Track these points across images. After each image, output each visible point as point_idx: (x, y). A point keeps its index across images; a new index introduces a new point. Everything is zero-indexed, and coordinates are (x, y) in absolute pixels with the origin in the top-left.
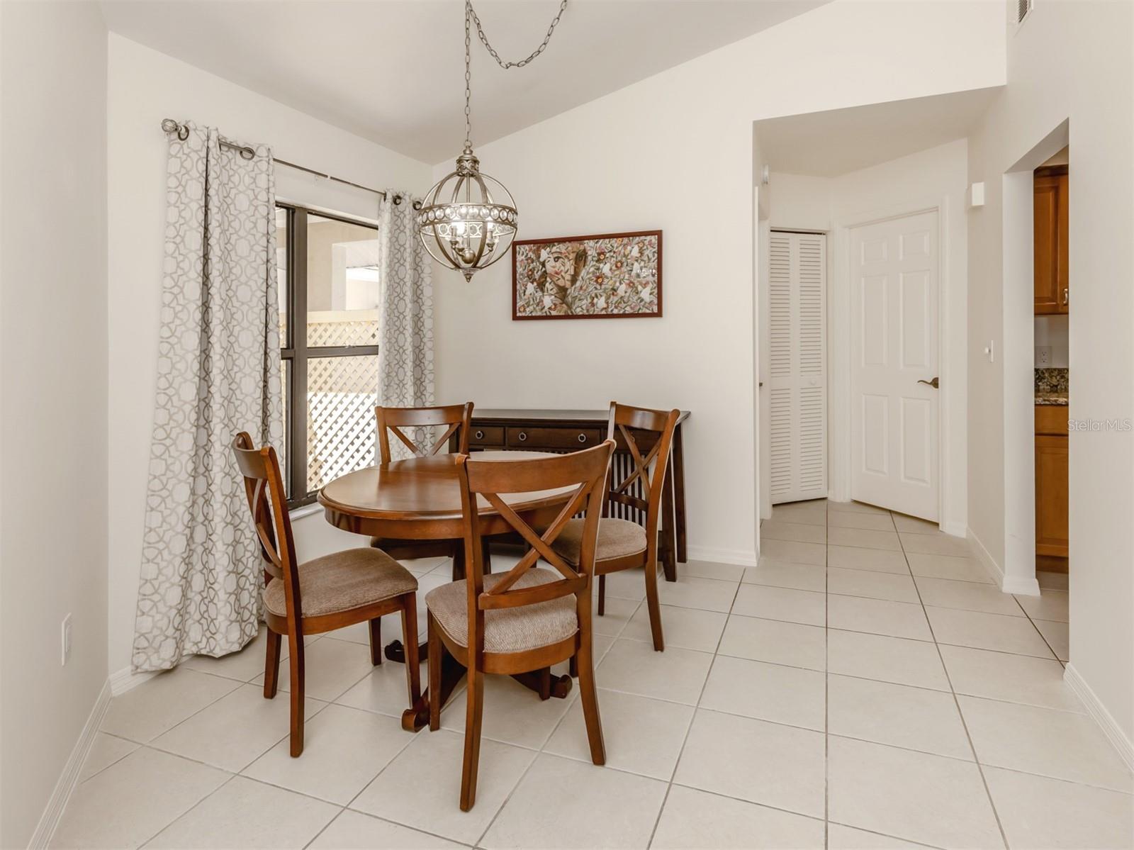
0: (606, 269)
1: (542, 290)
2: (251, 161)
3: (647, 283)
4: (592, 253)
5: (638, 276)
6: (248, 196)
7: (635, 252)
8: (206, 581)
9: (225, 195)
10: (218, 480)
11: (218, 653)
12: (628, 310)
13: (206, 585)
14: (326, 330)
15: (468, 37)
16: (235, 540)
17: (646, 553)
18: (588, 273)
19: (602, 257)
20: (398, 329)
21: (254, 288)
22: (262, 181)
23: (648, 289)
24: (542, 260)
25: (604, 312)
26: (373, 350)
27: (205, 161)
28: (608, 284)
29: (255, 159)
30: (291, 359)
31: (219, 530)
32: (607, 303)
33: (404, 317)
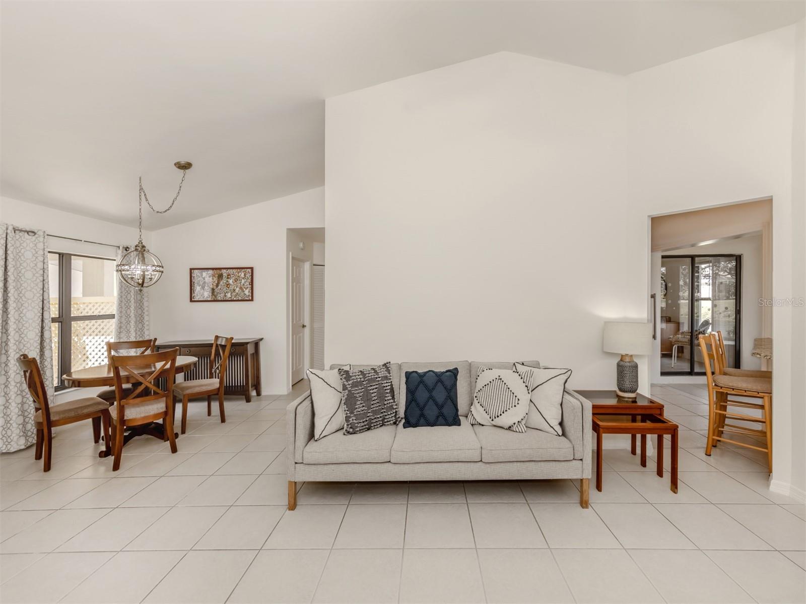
0: (231, 281)
1: (203, 289)
2: (33, 237)
3: (247, 288)
4: (225, 275)
5: (244, 285)
6: (32, 252)
7: (243, 275)
8: (5, 421)
9: (18, 252)
10: (12, 376)
11: (12, 450)
12: (240, 298)
13: (5, 422)
14: (94, 306)
15: (140, 199)
16: (22, 402)
17: (219, 389)
18: (223, 283)
19: (229, 276)
20: (127, 307)
21: (35, 292)
22: (41, 246)
23: (247, 290)
24: (203, 277)
25: (230, 299)
26: (112, 316)
27: (5, 239)
28: (232, 288)
29: (36, 236)
30: (61, 322)
31: (13, 397)
32: (231, 295)
33: (130, 302)
